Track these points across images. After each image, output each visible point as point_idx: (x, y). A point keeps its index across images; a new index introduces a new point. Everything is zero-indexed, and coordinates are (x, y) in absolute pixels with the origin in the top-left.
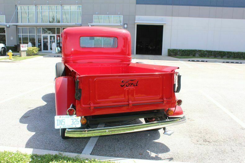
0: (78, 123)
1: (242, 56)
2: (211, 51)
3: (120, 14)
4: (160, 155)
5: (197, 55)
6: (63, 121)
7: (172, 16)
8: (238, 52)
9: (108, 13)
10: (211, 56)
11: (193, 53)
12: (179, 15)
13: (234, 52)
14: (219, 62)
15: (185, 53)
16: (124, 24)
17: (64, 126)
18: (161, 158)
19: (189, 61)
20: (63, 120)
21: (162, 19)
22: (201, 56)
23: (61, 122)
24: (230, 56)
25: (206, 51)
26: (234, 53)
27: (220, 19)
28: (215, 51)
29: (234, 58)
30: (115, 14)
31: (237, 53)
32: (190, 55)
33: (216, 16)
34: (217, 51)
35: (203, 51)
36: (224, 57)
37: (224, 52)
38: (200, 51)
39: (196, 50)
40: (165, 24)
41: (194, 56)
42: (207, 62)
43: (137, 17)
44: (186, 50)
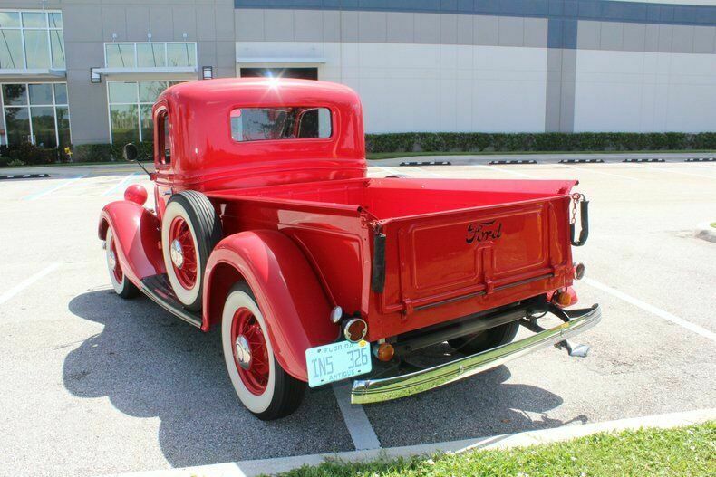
0: (365, 361)
1: (529, 145)
2: (451, 134)
3: (188, 39)
4: (552, 414)
5: (416, 147)
6: (330, 360)
7: (341, 40)
8: (522, 134)
9: (149, 36)
10: (453, 147)
11: (406, 142)
12: (358, 38)
13: (510, 135)
14: (480, 162)
15: (382, 142)
16: (203, 68)
17: (333, 375)
18: (561, 422)
19: (403, 164)
20: (327, 358)
21: (314, 49)
22: (428, 151)
23: (322, 364)
24: (502, 144)
25: (441, 135)
26: (511, 137)
27: (470, 47)
28: (462, 135)
29: (513, 150)
30: (173, 37)
31: (517, 135)
32: (397, 147)
33: (442, 39)
34: (469, 135)
35: (433, 135)
36: (487, 149)
37: (485, 136)
38: (423, 135)
39: (413, 134)
40: (324, 63)
41: (409, 150)
42: (449, 164)
43: (240, 46)
44: (386, 136)
